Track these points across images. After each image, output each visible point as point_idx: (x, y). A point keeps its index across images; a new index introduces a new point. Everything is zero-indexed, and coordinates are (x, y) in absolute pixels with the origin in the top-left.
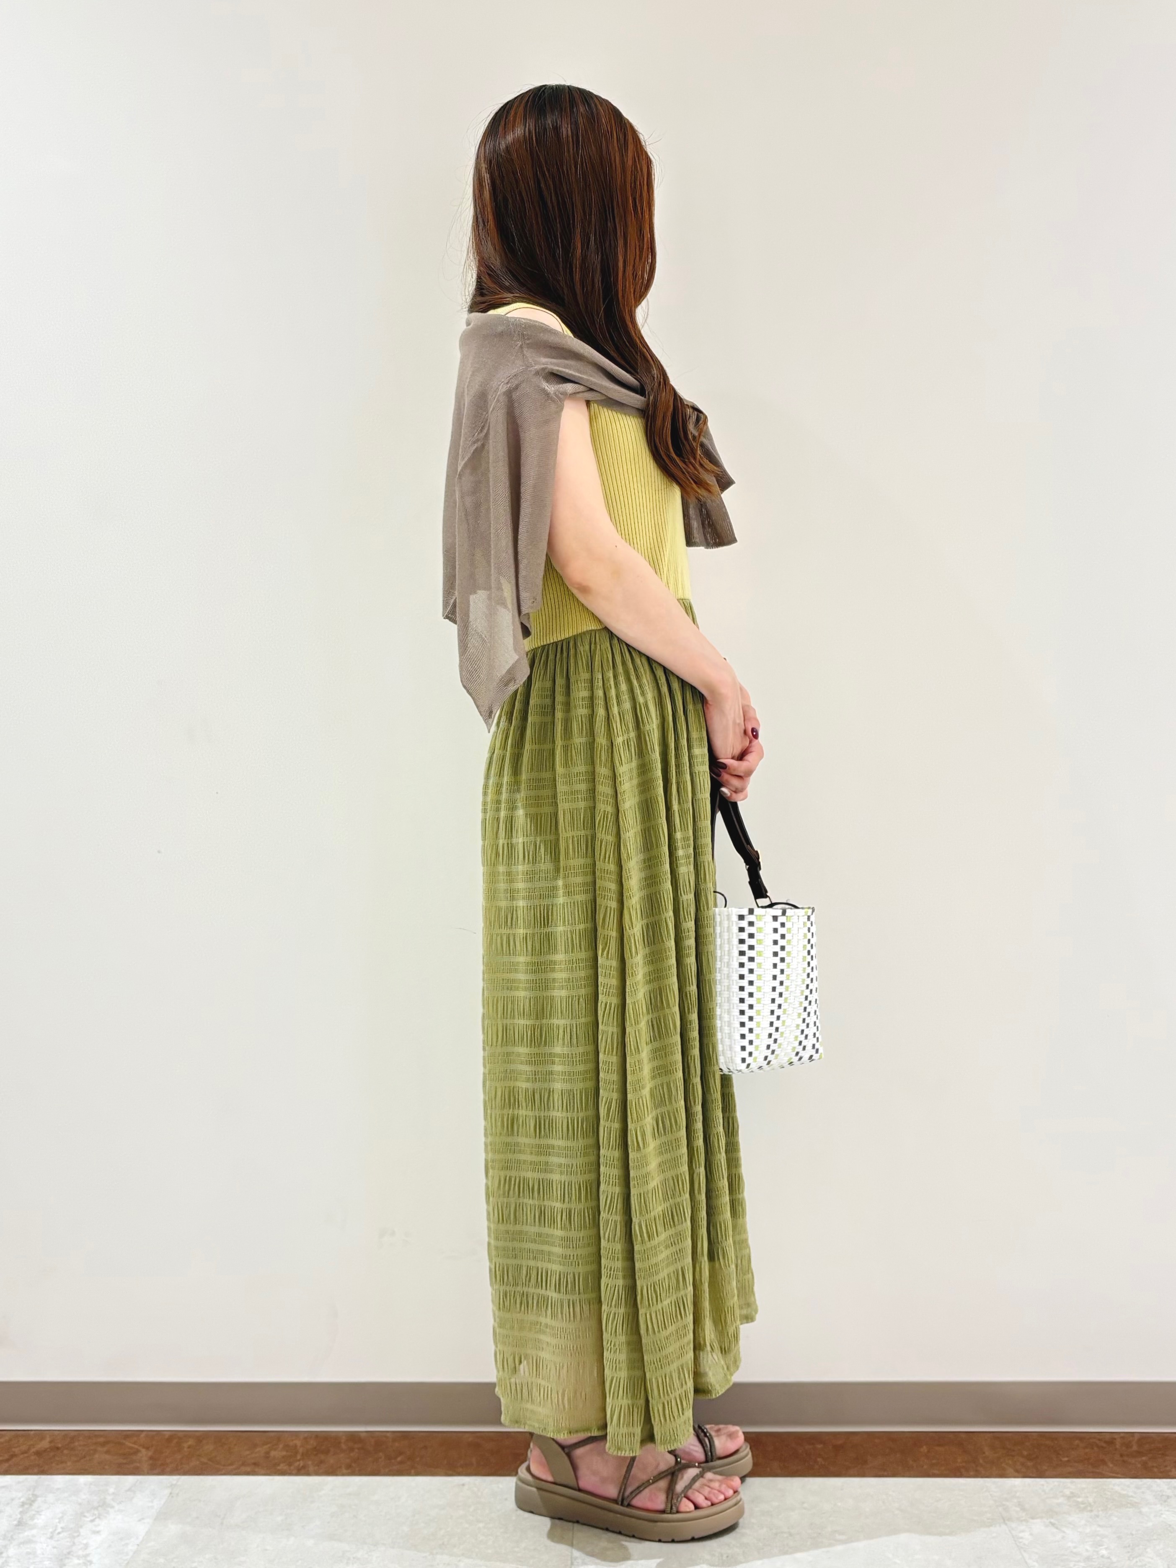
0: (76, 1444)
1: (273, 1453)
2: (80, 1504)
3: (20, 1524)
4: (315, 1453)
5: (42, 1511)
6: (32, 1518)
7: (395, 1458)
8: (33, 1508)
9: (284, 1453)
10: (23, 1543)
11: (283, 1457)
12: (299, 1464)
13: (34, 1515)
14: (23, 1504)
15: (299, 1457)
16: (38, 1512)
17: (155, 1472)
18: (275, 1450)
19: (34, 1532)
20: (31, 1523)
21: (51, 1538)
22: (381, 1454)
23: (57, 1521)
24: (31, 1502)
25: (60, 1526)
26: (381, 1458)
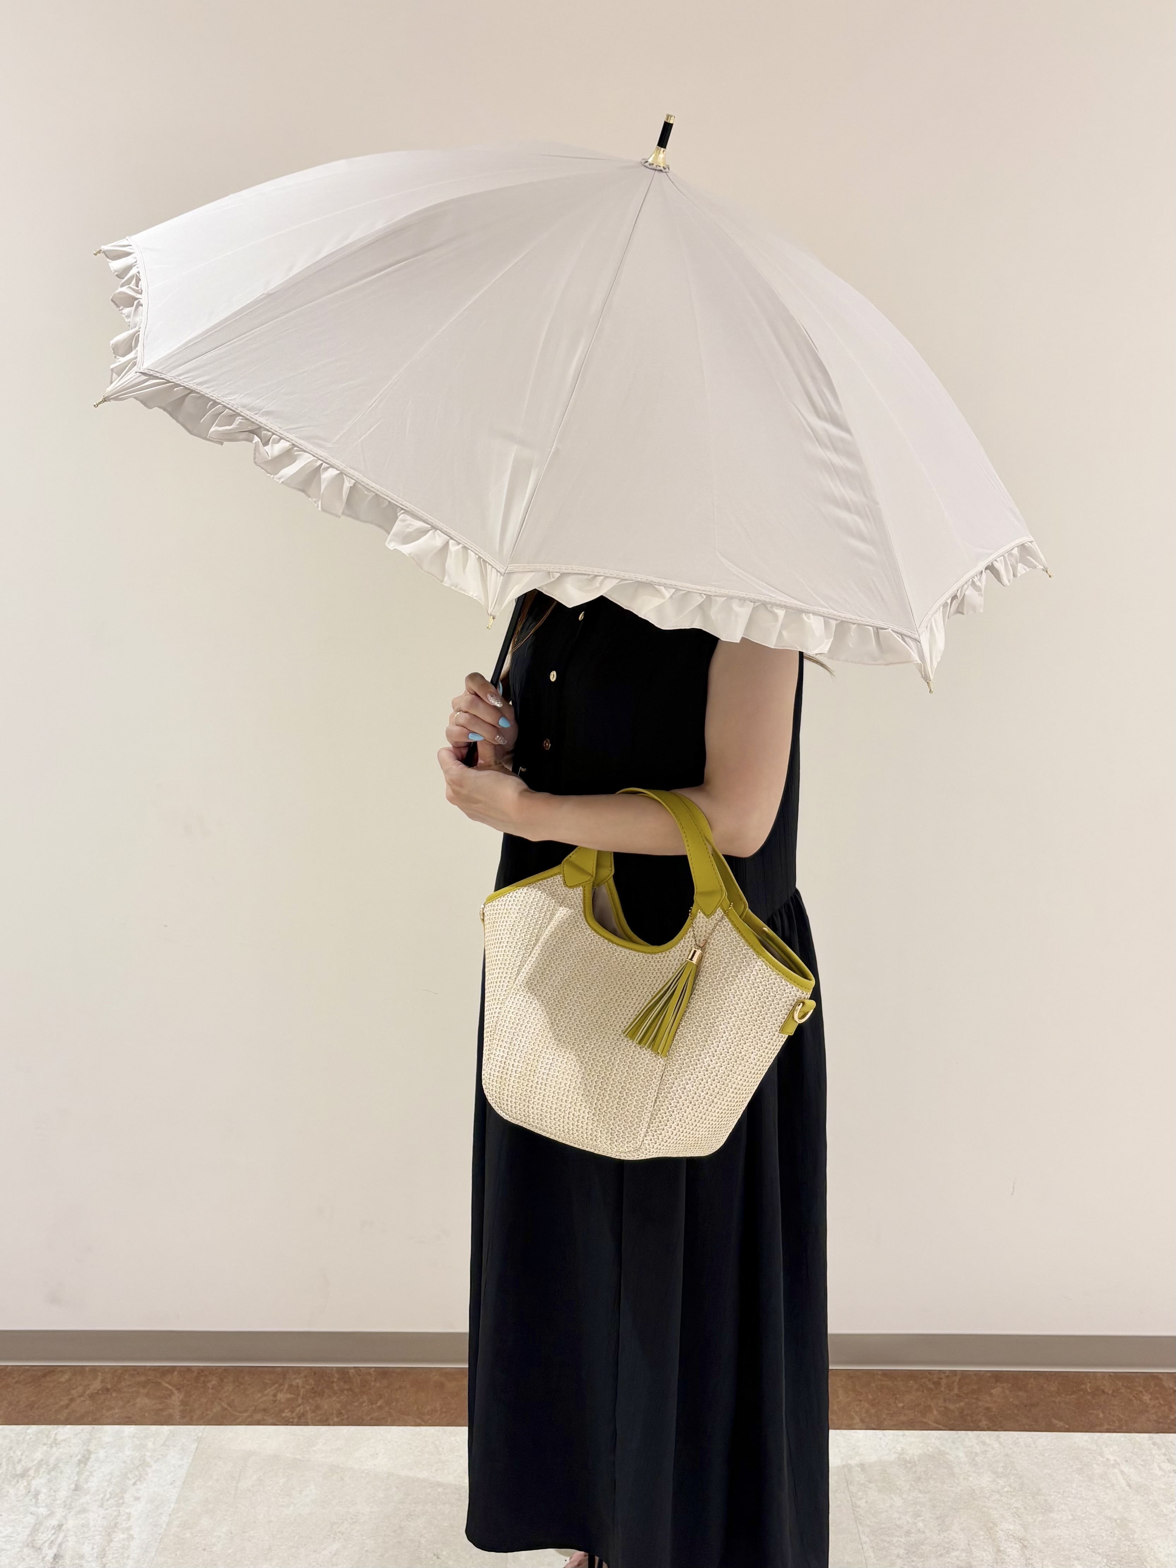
0: (123, 1383)
1: (280, 1396)
2: (125, 1462)
3: (77, 1488)
4: (312, 1395)
5: (95, 1470)
6: (87, 1482)
7: (376, 1403)
8: (87, 1467)
9: (289, 1396)
10: (79, 1512)
11: (288, 1400)
12: (300, 1411)
13: (88, 1476)
14: (80, 1462)
15: (300, 1401)
16: (91, 1472)
17: (185, 1420)
18: (282, 1390)
19: (88, 1497)
20: (86, 1486)
21: (102, 1506)
22: (365, 1398)
23: (106, 1484)
24: (84, 1460)
25: (110, 1490)
26: (364, 1402)
